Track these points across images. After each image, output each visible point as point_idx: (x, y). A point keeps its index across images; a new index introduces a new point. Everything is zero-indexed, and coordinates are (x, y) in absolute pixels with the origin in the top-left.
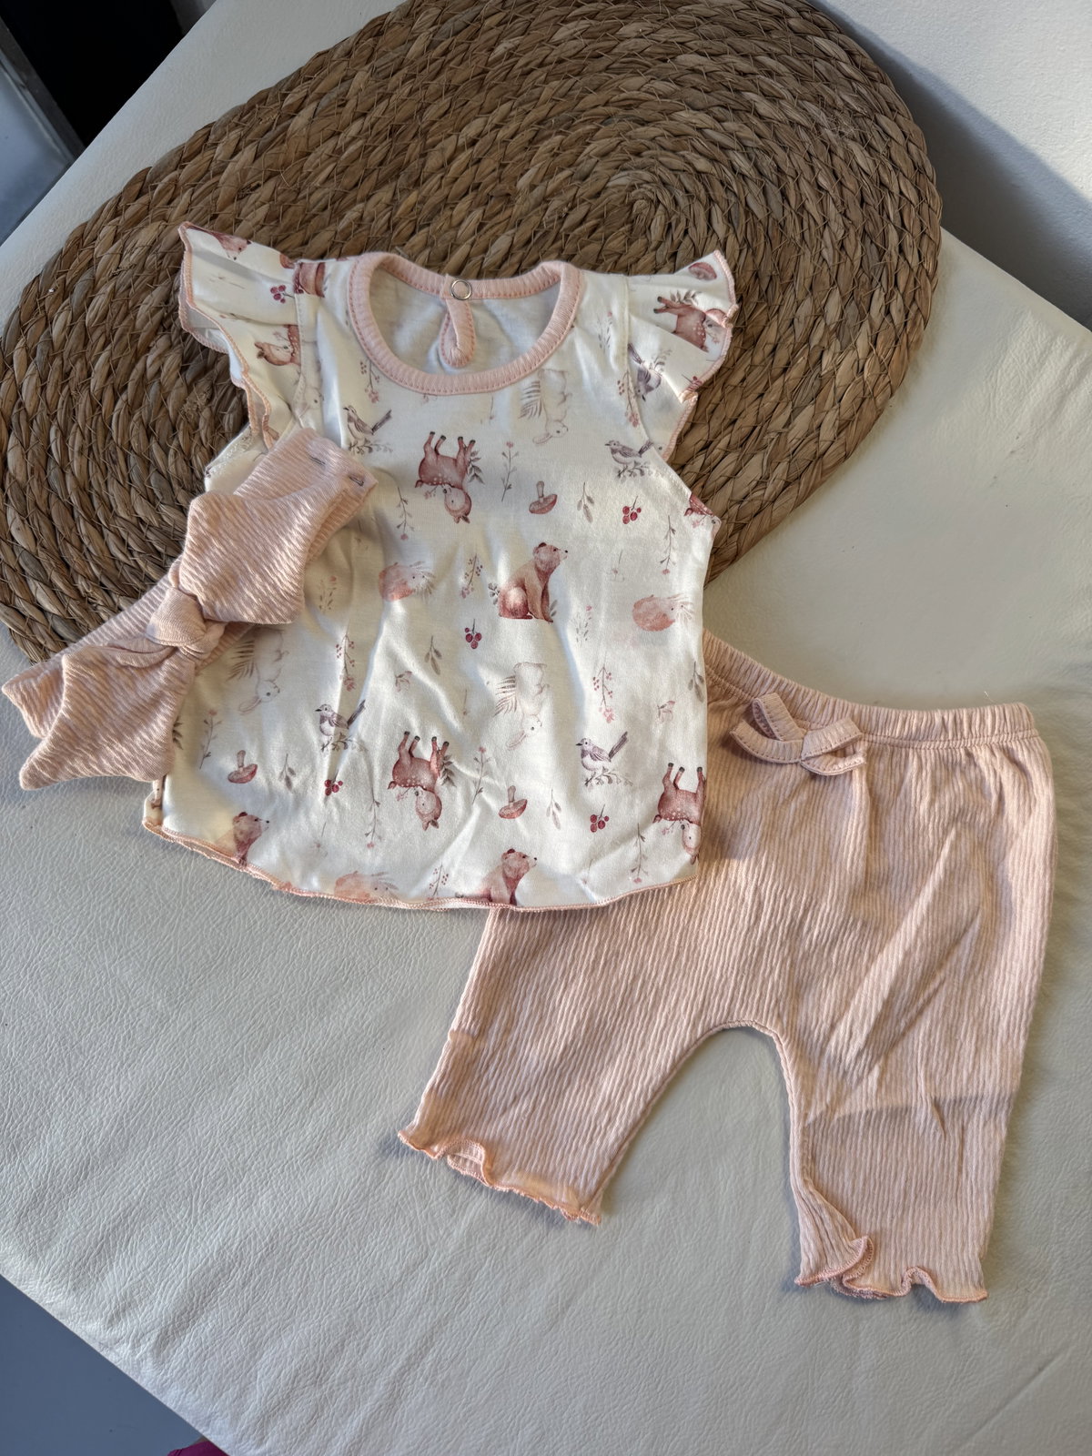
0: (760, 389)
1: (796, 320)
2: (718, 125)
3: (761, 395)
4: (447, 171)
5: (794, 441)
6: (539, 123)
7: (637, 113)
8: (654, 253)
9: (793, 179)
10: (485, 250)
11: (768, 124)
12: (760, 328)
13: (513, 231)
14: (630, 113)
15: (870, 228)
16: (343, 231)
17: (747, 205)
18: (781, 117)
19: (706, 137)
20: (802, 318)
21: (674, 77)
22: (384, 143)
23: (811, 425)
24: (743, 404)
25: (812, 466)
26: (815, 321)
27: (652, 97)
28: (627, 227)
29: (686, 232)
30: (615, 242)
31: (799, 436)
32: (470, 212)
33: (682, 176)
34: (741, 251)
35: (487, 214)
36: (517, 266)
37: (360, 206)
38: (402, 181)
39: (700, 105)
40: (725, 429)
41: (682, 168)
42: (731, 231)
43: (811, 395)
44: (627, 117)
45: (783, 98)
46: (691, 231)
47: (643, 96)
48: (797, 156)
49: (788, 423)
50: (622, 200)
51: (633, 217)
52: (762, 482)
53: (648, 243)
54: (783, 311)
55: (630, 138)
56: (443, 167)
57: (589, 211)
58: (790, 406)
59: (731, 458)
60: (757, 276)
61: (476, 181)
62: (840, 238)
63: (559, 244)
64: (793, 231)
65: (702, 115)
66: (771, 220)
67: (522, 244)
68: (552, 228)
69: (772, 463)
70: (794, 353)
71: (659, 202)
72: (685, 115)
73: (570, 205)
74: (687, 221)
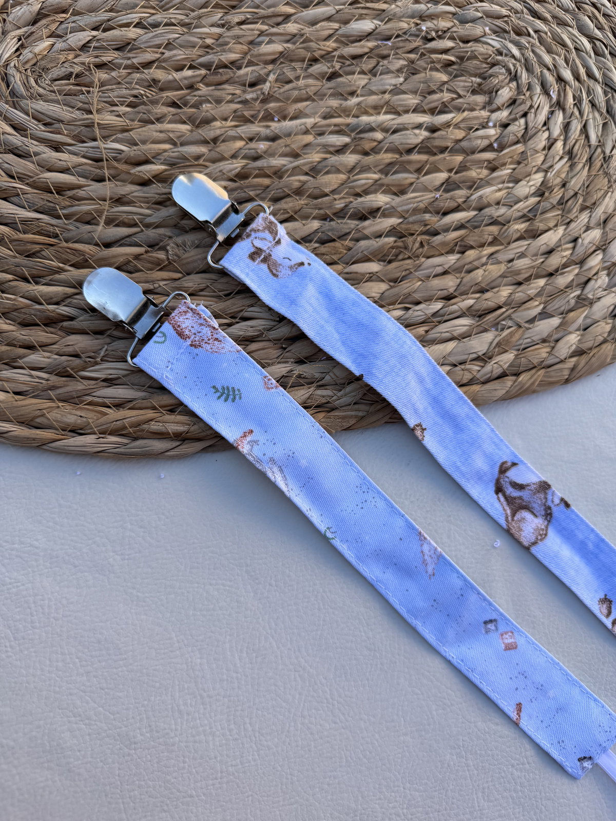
0: (520, 278)
1: (580, 240)
3: (519, 284)
5: (529, 340)
8: (488, 114)
10: (346, 22)
12: (546, 228)
13: (380, 23)
17: (585, 126)
20: (586, 241)
23: (550, 336)
24: (500, 280)
25: (533, 371)
26: (595, 251)
28: (478, 80)
29: (525, 115)
30: (462, 84)
31: (534, 338)
34: (561, 158)
36: (366, 50)
40: (474, 293)
43: (562, 309)
46: (531, 116)
49: (532, 321)
50: (486, 56)
51: (487, 74)
52: (483, 359)
53: (490, 103)
54: (573, 225)
57: (453, 48)
58: (542, 306)
59: (465, 321)
60: (564, 185)
63: (412, 56)
65: (585, 41)
66: (599, 150)
67: (382, 37)
69: (501, 347)
70: (565, 266)
73: (440, 33)
74: (531, 107)
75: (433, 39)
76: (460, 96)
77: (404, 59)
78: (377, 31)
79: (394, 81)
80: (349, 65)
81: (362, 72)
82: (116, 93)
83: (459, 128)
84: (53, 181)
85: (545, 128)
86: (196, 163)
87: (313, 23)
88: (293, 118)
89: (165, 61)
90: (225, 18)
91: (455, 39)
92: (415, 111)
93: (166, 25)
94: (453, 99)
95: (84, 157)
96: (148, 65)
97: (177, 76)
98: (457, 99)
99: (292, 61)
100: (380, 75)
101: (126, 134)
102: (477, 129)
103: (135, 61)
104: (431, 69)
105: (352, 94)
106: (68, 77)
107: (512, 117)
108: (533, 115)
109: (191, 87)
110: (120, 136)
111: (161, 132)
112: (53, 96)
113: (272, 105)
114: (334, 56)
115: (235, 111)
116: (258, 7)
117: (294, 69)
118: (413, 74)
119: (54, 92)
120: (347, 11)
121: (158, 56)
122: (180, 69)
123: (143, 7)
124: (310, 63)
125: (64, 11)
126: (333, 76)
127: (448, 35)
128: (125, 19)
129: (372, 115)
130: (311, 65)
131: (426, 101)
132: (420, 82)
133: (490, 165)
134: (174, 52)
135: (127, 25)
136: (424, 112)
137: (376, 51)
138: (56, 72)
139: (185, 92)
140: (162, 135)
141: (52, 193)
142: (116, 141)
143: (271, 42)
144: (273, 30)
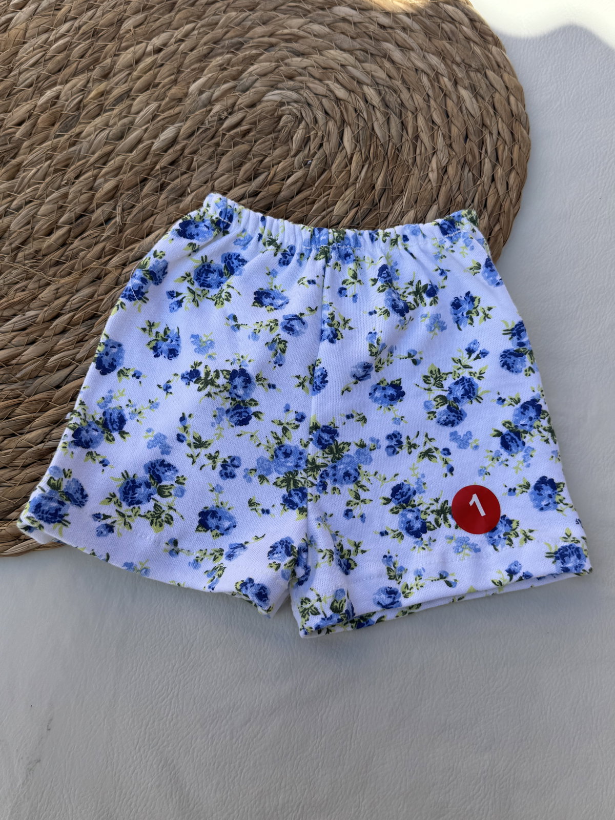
2: (358, 64)
4: (134, 70)
6: (215, 43)
7: (294, 45)
9: (413, 113)
10: (156, 137)
11: (398, 69)
13: (179, 124)
14: (289, 45)
15: (470, 158)
16: (41, 105)
17: (373, 130)
18: (410, 65)
19: (347, 72)
21: (328, 22)
22: (87, 42)
27: (309, 35)
28: (273, 135)
29: (321, 145)
30: (263, 145)
32: (148, 104)
33: (324, 101)
35: (162, 108)
36: (178, 153)
37: (58, 87)
38: (96, 72)
39: (346, 46)
41: (324, 93)
42: (357, 149)
44: (287, 47)
45: (412, 49)
46: (326, 145)
47: (301, 33)
48: (418, 97)
50: (272, 112)
51: (279, 127)
53: (289, 150)
55: (286, 64)
56: (131, 67)
57: (244, 117)
60: (374, 187)
61: (157, 81)
62: (444, 164)
63: (216, 140)
64: (406, 154)
65: (346, 55)
66: (390, 144)
67: (187, 136)
68: (212, 126)
71: (302, 117)
72: (334, 53)
73: (230, 110)
74: (323, 137)
75: (226, 118)
76: (266, 157)
77: (210, 146)
78: (181, 133)
79: (210, 170)
80: (172, 172)
81: (184, 173)
83: (275, 183)
85: (341, 148)
86: (93, 300)
87: (131, 151)
88: (148, 235)
89: (37, 232)
90: (66, 177)
91: (244, 109)
92: (236, 186)
93: (26, 204)
94: (261, 161)
95: (13, 331)
96: (25, 242)
97: (51, 240)
98: (264, 159)
99: (128, 189)
100: (199, 167)
101: (35, 301)
102: (289, 177)
103: (16, 243)
104: (234, 145)
105: (183, 195)
107: (312, 152)
108: (326, 143)
109: (65, 244)
110: (32, 304)
113: (128, 231)
114: (158, 170)
115: (104, 248)
116: (85, 157)
117: (132, 195)
118: (223, 154)
121: (30, 231)
122: (49, 233)
123: (5, 197)
124: (142, 184)
126: (162, 187)
127: (236, 108)
130: (144, 186)
131: (241, 173)
132: (230, 160)
133: (309, 201)
134: (41, 223)
136: (243, 182)
137: (187, 150)
139: (62, 250)
141: (3, 367)
142: (30, 309)
143: (106, 181)
144: (104, 171)
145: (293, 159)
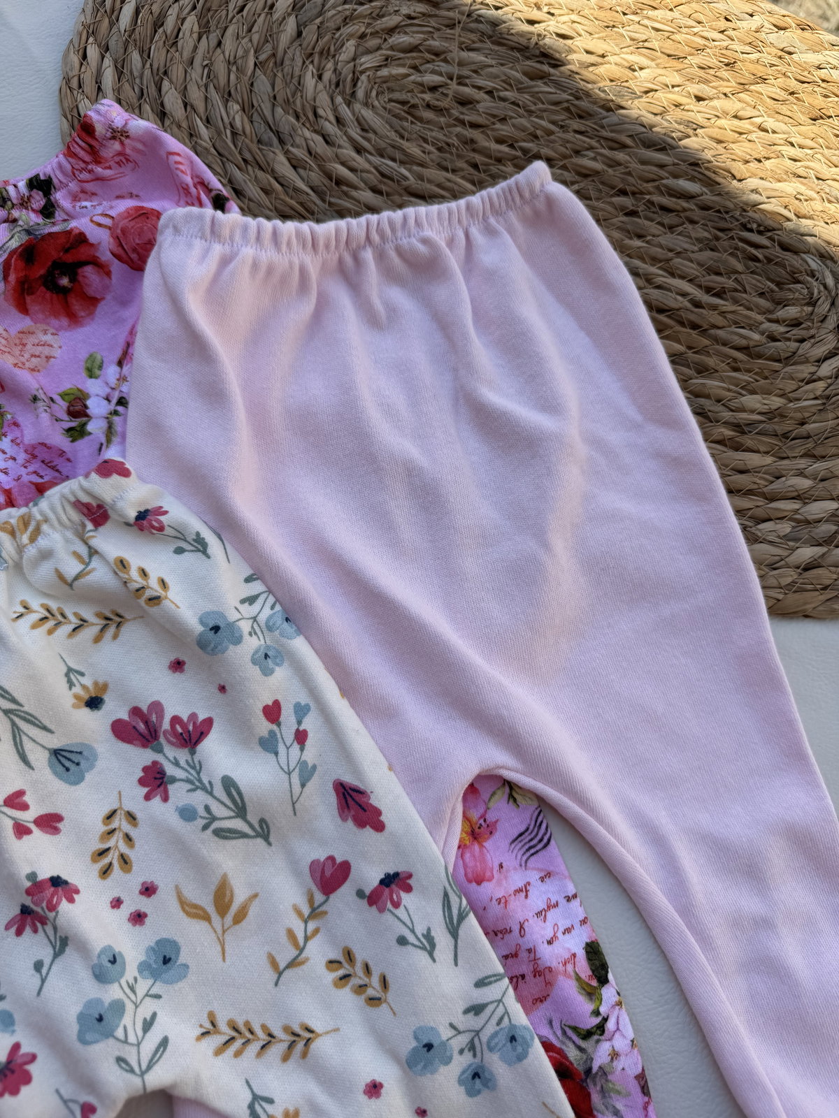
4: (726, 119)
12: (755, 448)
20: (790, 484)
22: (717, 63)
28: (774, 287)
37: (651, 64)
38: (694, 87)
50: (795, 270)
54: (785, 462)
56: (726, 114)
61: (733, 146)
63: (720, 234)
67: (701, 205)
75: (751, 230)
78: (701, 198)
79: (686, 246)
80: (654, 212)
81: (662, 225)
82: (434, 134)
83: (725, 317)
84: (339, 172)
85: (816, 363)
87: (643, 162)
89: (493, 130)
90: (568, 122)
91: (774, 242)
92: (690, 281)
93: (513, 103)
94: (736, 290)
95: (376, 168)
96: (474, 126)
97: (494, 146)
98: (740, 291)
99: (603, 183)
100: (677, 234)
101: (420, 168)
102: (743, 327)
103: (467, 118)
104: (731, 254)
105: (640, 236)
106: (403, 103)
107: (787, 335)
108: (809, 345)
109: (499, 160)
110: (415, 168)
111: (449, 181)
112: (381, 111)
114: (645, 198)
116: (602, 126)
117: (600, 191)
118: (712, 250)
119: (385, 109)
120: (684, 168)
121: (488, 123)
122: (500, 141)
123: (504, 81)
124: (618, 193)
125: (437, 54)
126: (632, 213)
128: (480, 82)
129: (646, 263)
130: (618, 195)
131: (708, 278)
132: (712, 259)
133: (733, 364)
134: (504, 127)
135: (479, 88)
136: (700, 286)
137: (688, 214)
138: (396, 96)
139: (492, 162)
140: (448, 184)
141: (332, 181)
142: (410, 170)
143: (594, 159)
144: (603, 151)
145: (764, 320)
